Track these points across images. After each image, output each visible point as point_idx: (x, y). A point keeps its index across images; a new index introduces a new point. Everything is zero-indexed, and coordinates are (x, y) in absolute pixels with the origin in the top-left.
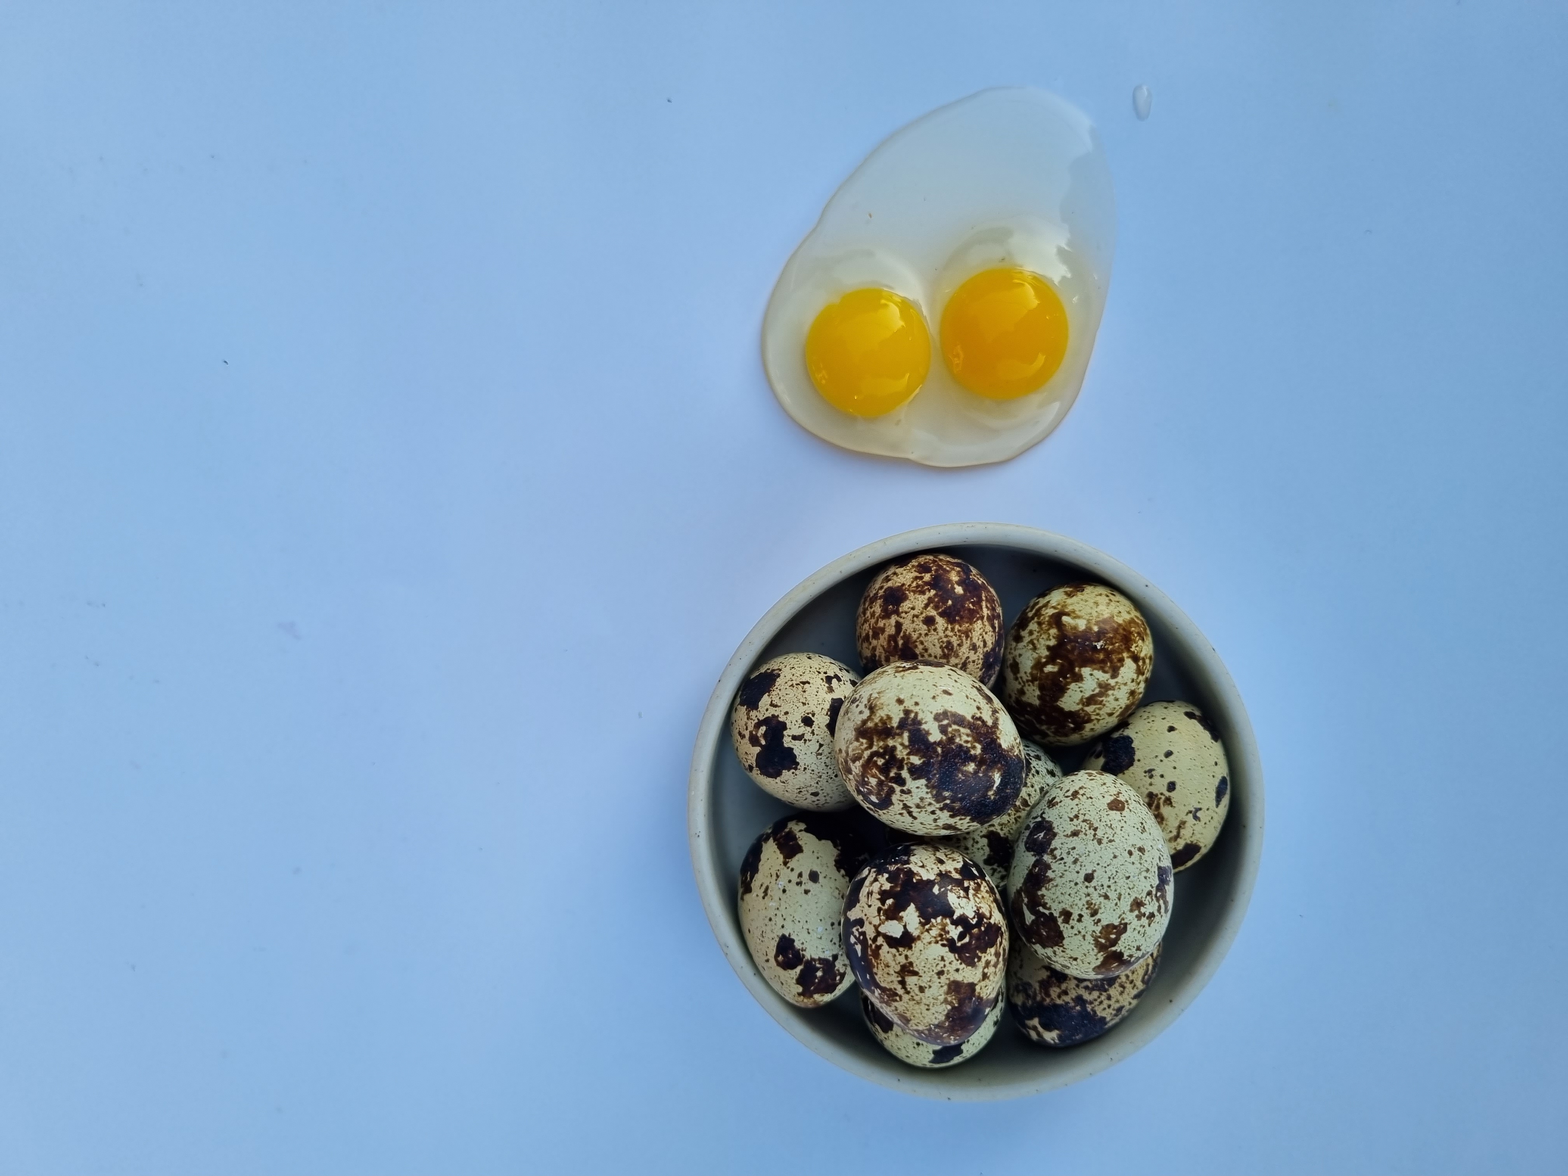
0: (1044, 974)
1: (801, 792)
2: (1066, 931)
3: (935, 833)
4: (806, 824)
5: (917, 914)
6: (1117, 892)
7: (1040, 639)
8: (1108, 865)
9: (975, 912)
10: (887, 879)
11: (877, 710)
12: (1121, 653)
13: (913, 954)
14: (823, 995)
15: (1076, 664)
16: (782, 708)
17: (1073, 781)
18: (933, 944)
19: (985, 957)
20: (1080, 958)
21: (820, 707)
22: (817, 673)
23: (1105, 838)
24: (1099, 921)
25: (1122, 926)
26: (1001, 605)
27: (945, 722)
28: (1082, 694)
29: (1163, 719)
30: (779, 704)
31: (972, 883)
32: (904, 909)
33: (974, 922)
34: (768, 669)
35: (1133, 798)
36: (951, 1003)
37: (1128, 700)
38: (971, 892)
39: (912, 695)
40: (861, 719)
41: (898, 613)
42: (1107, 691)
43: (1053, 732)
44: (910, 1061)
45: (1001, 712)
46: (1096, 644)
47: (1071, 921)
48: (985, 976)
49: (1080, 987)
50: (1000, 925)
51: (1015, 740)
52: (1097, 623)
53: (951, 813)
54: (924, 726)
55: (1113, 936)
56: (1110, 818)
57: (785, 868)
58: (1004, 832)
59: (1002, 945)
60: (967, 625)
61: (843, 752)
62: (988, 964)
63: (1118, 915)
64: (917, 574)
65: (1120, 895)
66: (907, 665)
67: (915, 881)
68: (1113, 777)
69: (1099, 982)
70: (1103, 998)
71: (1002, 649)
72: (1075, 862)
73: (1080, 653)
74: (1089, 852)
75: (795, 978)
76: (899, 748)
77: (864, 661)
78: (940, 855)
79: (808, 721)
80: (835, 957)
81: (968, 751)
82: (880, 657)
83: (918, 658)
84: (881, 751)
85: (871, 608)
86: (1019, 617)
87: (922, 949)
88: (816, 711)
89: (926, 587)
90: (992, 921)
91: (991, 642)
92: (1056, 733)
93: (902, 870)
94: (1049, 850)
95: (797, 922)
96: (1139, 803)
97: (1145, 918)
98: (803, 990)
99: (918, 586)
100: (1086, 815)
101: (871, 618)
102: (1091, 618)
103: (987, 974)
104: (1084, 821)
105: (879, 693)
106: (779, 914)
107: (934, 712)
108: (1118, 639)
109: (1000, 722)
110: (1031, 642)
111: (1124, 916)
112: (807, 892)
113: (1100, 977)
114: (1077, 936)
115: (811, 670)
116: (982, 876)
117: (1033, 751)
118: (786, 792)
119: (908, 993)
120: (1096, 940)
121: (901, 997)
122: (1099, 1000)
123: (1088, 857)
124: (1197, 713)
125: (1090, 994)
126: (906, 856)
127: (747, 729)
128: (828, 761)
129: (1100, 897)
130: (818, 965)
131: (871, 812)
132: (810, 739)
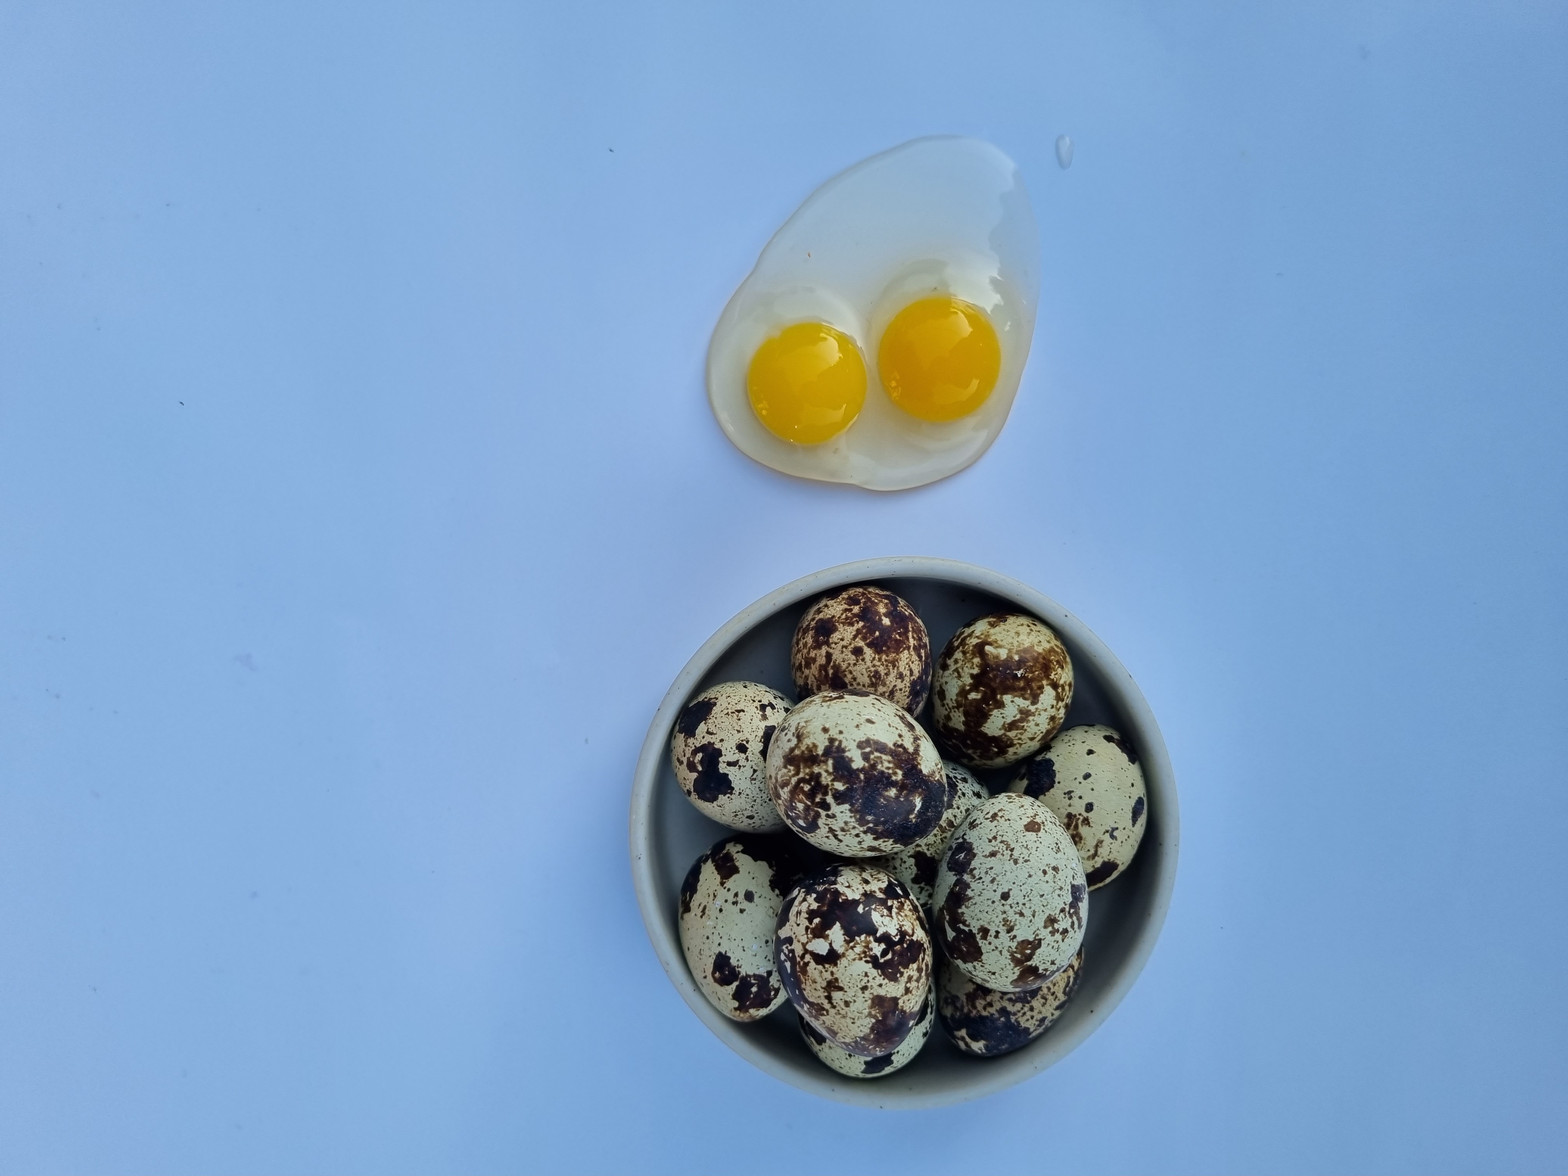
0: (970, 988)
1: (737, 815)
2: (985, 947)
3: (861, 854)
4: (743, 846)
5: (842, 932)
6: (1032, 909)
7: (965, 668)
8: (1023, 884)
9: (898, 929)
10: (815, 899)
11: (804, 738)
12: (1041, 680)
13: (838, 971)
14: (759, 1010)
15: (998, 692)
16: (717, 735)
17: (993, 804)
18: (857, 961)
19: (907, 972)
20: (998, 972)
21: (754, 734)
22: (752, 701)
23: (1021, 858)
24: (1015, 937)
25: (1037, 941)
26: (929, 635)
27: (868, 750)
28: (1004, 720)
29: (1083, 742)
30: (715, 732)
31: (895, 902)
32: (830, 928)
33: (897, 939)
34: (706, 698)
35: (1049, 819)
36: (874, 1017)
37: (1049, 725)
38: (894, 910)
39: (837, 724)
40: (789, 747)
41: (828, 644)
42: (1027, 717)
43: (978, 756)
44: (843, 1071)
45: (923, 739)
46: (1017, 672)
47: (989, 938)
48: (907, 991)
49: (1004, 1000)
50: (922, 942)
51: (936, 766)
52: (1018, 652)
53: (875, 836)
54: (847, 754)
55: (1028, 952)
56: (1027, 839)
57: (722, 888)
58: (930, 852)
59: (925, 961)
60: (894, 655)
61: (773, 778)
62: (910, 979)
63: (1033, 932)
64: (846, 606)
65: (1034, 912)
66: (834, 695)
67: (840, 900)
68: (1031, 799)
69: (1022, 995)
70: (1026, 1009)
71: (930, 678)
72: (993, 881)
73: (1001, 681)
74: (1005, 871)
75: (731, 994)
76: (824, 774)
77: (798, 689)
78: (866, 875)
79: (742, 748)
80: (770, 973)
81: (889, 777)
82: (812, 685)
83: (847, 688)
84: (807, 777)
85: (804, 638)
86: (947, 646)
87: (847, 965)
88: (751, 738)
89: (855, 619)
90: (914, 938)
91: (918, 670)
92: (981, 757)
93: (830, 890)
94: (969, 870)
95: (733, 940)
96: (1055, 824)
97: (1059, 934)
98: (739, 1005)
99: (847, 618)
100: (1004, 836)
101: (803, 649)
102: (1012, 647)
103: (909, 988)
104: (1002, 842)
105: (806, 722)
106: (716, 933)
107: (858, 740)
108: (1038, 668)
109: (922, 749)
110: (956, 670)
111: (1038, 932)
112: (742, 911)
113: (1018, 990)
114: (995, 952)
115: (746, 698)
116: (906, 895)
117: (960, 774)
118: (723, 816)
119: (834, 1007)
120: (1012, 955)
121: (827, 1011)
122: (1022, 1012)
123: (1004, 877)
124: (1116, 736)
125: (1013, 1006)
126: (833, 877)
127: (684, 756)
128: (762, 786)
129: (1015, 914)
130: (753, 981)
131: (800, 835)
132: (744, 765)
